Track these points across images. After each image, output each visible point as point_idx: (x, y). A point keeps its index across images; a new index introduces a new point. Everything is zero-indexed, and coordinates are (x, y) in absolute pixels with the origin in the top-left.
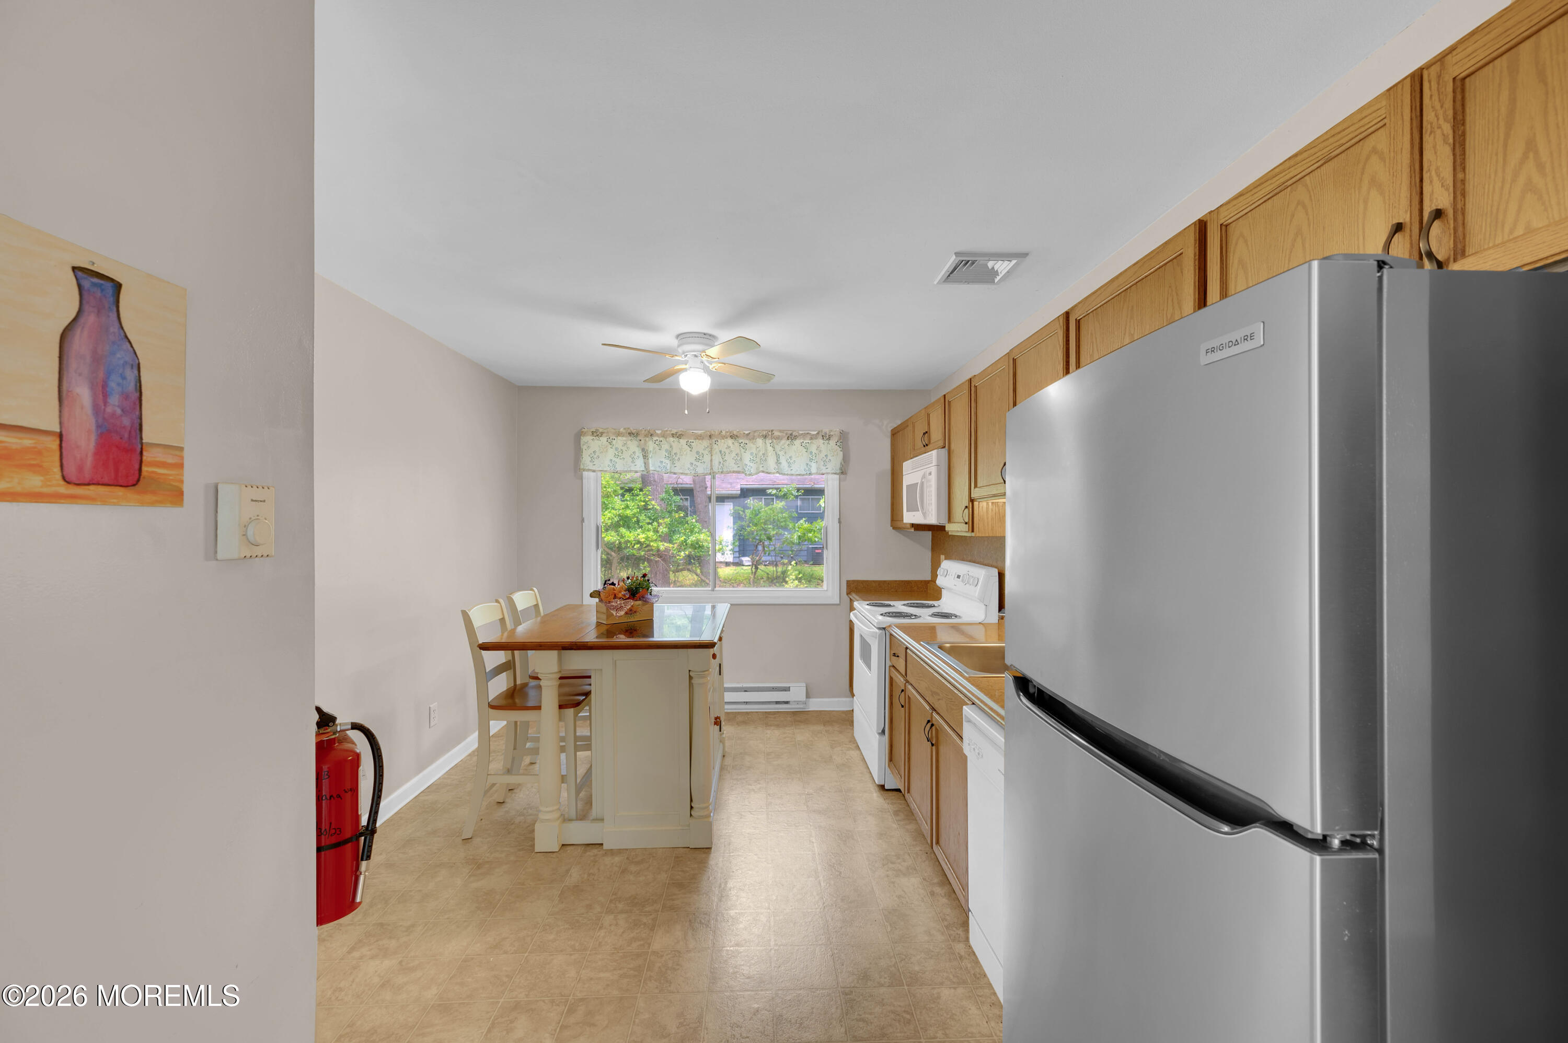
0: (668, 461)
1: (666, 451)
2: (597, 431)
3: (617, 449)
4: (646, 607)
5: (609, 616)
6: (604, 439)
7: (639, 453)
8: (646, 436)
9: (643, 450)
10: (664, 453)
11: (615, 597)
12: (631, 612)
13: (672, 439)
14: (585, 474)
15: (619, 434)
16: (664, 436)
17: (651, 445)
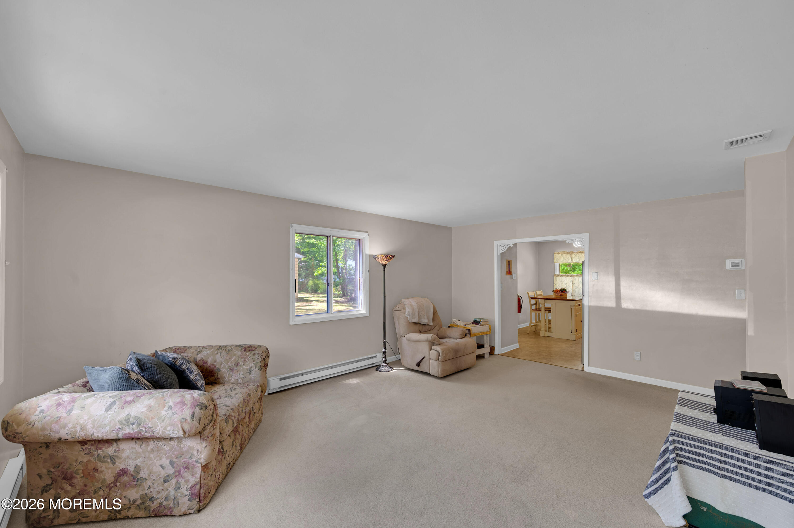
0: (579, 260)
1: (578, 257)
2: (558, 253)
3: (564, 257)
4: (565, 295)
5: (556, 295)
6: (560, 255)
7: (570, 258)
8: (572, 253)
9: (571, 257)
10: (577, 257)
11: (558, 292)
12: (561, 295)
13: (579, 254)
14: (555, 264)
15: (564, 253)
16: (577, 253)
17: (573, 255)
